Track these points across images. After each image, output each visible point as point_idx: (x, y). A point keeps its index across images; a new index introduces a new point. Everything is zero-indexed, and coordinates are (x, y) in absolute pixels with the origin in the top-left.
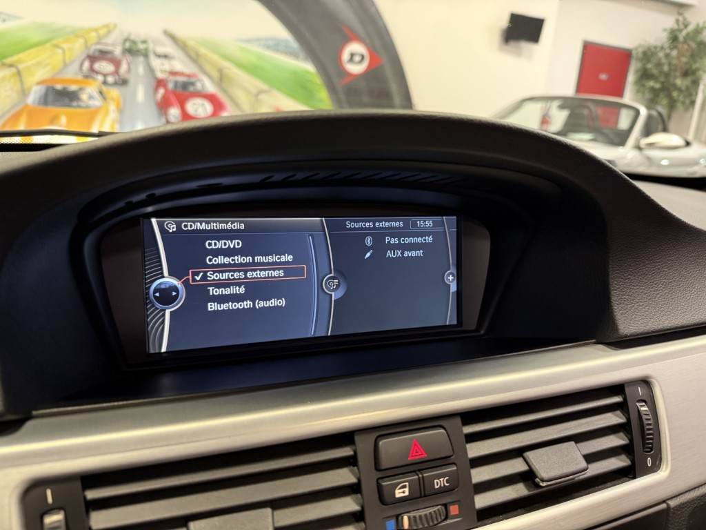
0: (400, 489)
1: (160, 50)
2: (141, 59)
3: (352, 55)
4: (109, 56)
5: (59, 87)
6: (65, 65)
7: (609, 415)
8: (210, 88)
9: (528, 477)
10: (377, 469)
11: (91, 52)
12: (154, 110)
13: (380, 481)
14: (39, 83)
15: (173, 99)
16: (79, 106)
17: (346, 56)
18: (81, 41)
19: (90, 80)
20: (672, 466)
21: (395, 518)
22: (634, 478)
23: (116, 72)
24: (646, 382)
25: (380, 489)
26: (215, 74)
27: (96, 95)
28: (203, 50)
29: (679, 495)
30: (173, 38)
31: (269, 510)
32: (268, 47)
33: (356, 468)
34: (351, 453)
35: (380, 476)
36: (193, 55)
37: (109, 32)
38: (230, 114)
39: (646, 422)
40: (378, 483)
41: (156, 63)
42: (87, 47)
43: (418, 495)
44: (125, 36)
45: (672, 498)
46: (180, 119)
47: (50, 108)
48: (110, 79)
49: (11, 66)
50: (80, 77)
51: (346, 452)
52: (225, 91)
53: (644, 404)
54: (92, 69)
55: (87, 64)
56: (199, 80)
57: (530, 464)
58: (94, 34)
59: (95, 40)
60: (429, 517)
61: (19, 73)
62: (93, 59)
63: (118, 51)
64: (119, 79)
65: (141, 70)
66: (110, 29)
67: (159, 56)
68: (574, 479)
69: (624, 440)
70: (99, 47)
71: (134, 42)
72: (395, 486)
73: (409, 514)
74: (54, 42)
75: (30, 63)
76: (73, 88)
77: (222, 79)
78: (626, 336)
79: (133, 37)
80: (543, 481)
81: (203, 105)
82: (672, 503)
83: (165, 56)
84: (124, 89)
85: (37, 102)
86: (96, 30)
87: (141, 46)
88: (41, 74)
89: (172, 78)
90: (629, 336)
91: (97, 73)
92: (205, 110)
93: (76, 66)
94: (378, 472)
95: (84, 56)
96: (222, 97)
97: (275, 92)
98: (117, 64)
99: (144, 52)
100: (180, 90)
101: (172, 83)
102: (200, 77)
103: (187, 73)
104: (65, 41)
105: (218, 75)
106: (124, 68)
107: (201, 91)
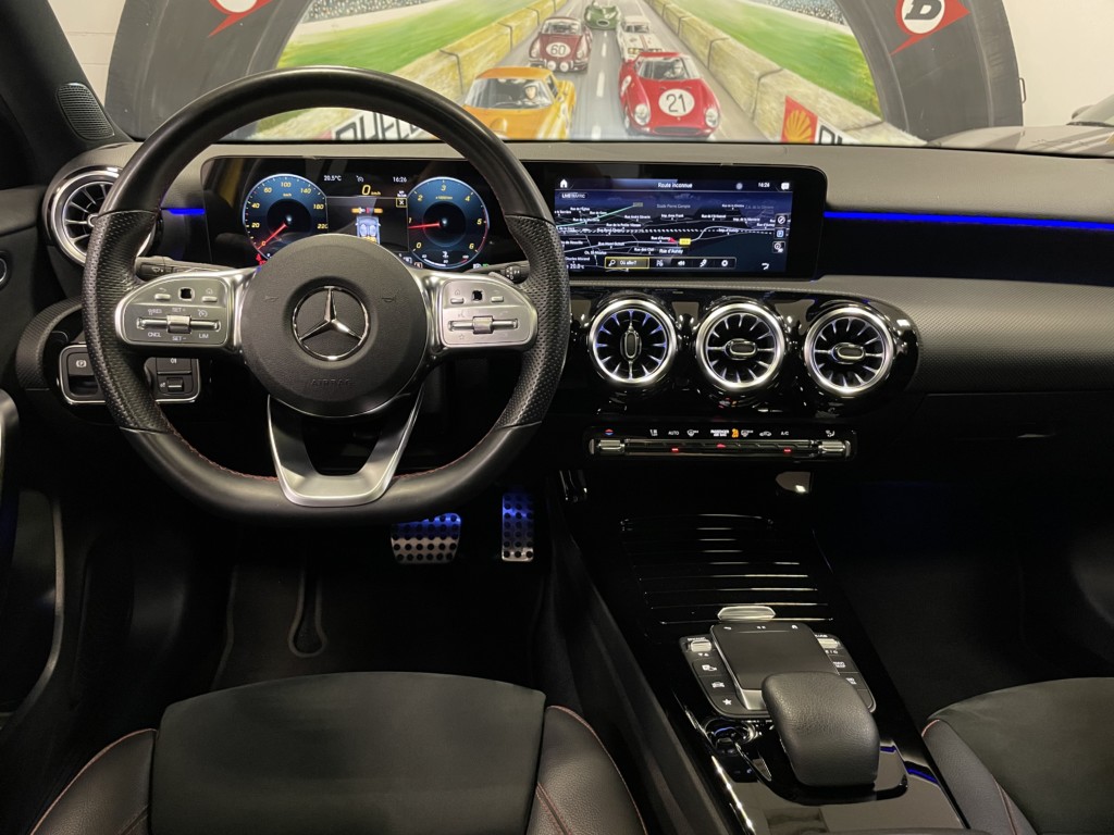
1: (631, 20)
2: (605, 34)
5: (502, 80)
6: (512, 49)
11: (543, 30)
12: (617, 104)
14: (478, 77)
15: (642, 93)
16: (524, 106)
18: (535, 14)
19: (540, 69)
23: (573, 55)
26: (703, 51)
27: (546, 89)
36: (674, 23)
41: (625, 39)
42: (539, 24)
44: (589, 3)
46: (648, 120)
47: (491, 109)
48: (565, 66)
49: (451, 54)
50: (528, 66)
52: (714, 76)
54: (543, 53)
55: (538, 46)
56: (682, 60)
58: (550, 4)
59: (549, 15)
61: (459, 63)
62: (545, 39)
63: (577, 25)
64: (575, 64)
65: (604, 49)
67: (629, 29)
70: (553, 21)
71: (600, 11)
75: (472, 49)
76: (520, 80)
77: (712, 57)
79: (596, 4)
83: (638, 29)
84: (579, 79)
85: (476, 101)
87: (607, 16)
88: (483, 64)
89: (644, 60)
91: (550, 58)
92: (684, 105)
93: (524, 50)
95: (536, 35)
96: (710, 84)
97: (787, 71)
98: (574, 43)
99: (610, 24)
100: (652, 76)
101: (643, 66)
102: (682, 55)
103: (664, 51)
104: (513, 17)
105: (707, 52)
106: (584, 47)
107: (682, 76)
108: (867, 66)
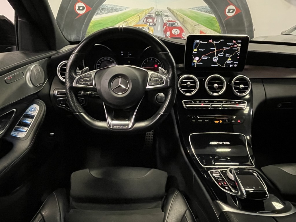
1: (166, 14)
2: (160, 17)
6: (140, 21)
8: (180, 25)
15: (168, 29)
17: (227, 10)
18: (144, 13)
19: (146, 25)
23: (153, 22)
27: (147, 29)
28: (178, 13)
30: (170, 10)
36: (175, 15)
37: (152, 10)
41: (164, 18)
42: (145, 15)
44: (156, 10)
46: (169, 35)
48: (151, 24)
49: (126, 22)
50: (143, 24)
52: (184, 26)
54: (146, 21)
61: (128, 24)
62: (147, 18)
63: (154, 15)
64: (153, 24)
65: (160, 20)
67: (165, 16)
70: (149, 14)
71: (159, 12)
74: (137, 14)
75: (131, 21)
77: (184, 22)
83: (167, 16)
84: (154, 27)
86: (148, 10)
93: (142, 21)
95: (145, 17)
98: (153, 19)
99: (161, 15)
100: (170, 26)
101: (168, 24)
102: (177, 21)
103: (173, 20)
104: (140, 14)
105: (182, 21)
106: (155, 20)
107: (177, 26)
108: (218, 24)
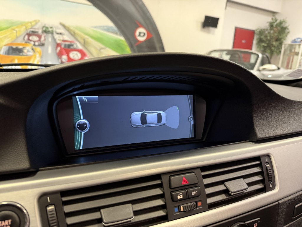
0: (179, 195)
1: (58, 31)
2: (50, 35)
3: (140, 33)
4: (36, 33)
5: (14, 47)
6: (17, 37)
7: (255, 168)
8: (80, 47)
9: (226, 191)
10: (171, 188)
11: (28, 32)
12: (56, 57)
13: (172, 193)
14: (5, 45)
15: (64, 52)
16: (23, 55)
17: (137, 33)
18: (24, 27)
19: (28, 44)
20: (279, 187)
21: (178, 207)
22: (266, 192)
23: (40, 40)
24: (268, 156)
25: (172, 195)
26: (82, 41)
27: (31, 50)
28: (77, 31)
29: (282, 199)
30: (64, 26)
31: (130, 204)
32: (105, 30)
33: (162, 188)
34: (160, 182)
35: (172, 191)
36: (73, 33)
37: (36, 23)
38: (88, 58)
39: (269, 171)
40: (171, 193)
41: (57, 37)
42: (26, 30)
43: (186, 198)
44: (43, 25)
45: (280, 200)
46: (67, 60)
47: (10, 56)
48: (37, 43)
50: (23, 43)
51: (158, 182)
52: (86, 48)
53: (268, 164)
54: (29, 39)
55: (26, 37)
56: (75, 44)
57: (227, 186)
58: (30, 24)
59: (30, 27)
60: (190, 206)
62: (29, 35)
63: (40, 32)
64: (41, 43)
65: (50, 39)
66: (36, 22)
67: (58, 34)
68: (243, 192)
69: (261, 178)
70: (32, 30)
71: (47, 28)
72: (177, 194)
73: (183, 205)
74: (12, 28)
76: (20, 47)
77: (85, 43)
78: (260, 138)
79: (46, 26)
80: (232, 192)
81: (77, 54)
82: (280, 202)
83: (61, 34)
84: (42, 47)
85: (5, 53)
86: (31, 23)
87: (50, 30)
88: (7, 41)
89: (64, 43)
90: (261, 139)
91: (31, 41)
92: (78, 56)
93: (22, 38)
94: (171, 189)
95: (25, 34)
96: (85, 51)
97: (108, 49)
98: (40, 37)
99: (51, 32)
100: (67, 48)
101: (64, 45)
103: (70, 41)
104: (17, 27)
106: (43, 39)
107: (76, 48)
